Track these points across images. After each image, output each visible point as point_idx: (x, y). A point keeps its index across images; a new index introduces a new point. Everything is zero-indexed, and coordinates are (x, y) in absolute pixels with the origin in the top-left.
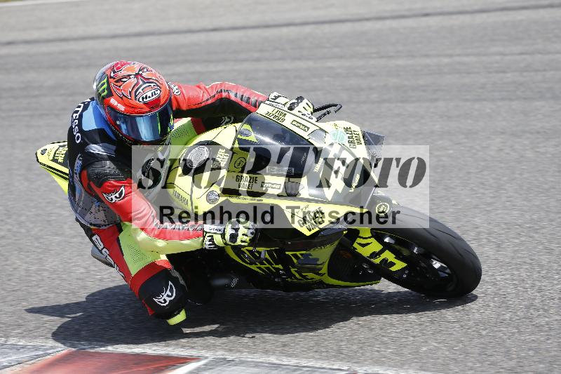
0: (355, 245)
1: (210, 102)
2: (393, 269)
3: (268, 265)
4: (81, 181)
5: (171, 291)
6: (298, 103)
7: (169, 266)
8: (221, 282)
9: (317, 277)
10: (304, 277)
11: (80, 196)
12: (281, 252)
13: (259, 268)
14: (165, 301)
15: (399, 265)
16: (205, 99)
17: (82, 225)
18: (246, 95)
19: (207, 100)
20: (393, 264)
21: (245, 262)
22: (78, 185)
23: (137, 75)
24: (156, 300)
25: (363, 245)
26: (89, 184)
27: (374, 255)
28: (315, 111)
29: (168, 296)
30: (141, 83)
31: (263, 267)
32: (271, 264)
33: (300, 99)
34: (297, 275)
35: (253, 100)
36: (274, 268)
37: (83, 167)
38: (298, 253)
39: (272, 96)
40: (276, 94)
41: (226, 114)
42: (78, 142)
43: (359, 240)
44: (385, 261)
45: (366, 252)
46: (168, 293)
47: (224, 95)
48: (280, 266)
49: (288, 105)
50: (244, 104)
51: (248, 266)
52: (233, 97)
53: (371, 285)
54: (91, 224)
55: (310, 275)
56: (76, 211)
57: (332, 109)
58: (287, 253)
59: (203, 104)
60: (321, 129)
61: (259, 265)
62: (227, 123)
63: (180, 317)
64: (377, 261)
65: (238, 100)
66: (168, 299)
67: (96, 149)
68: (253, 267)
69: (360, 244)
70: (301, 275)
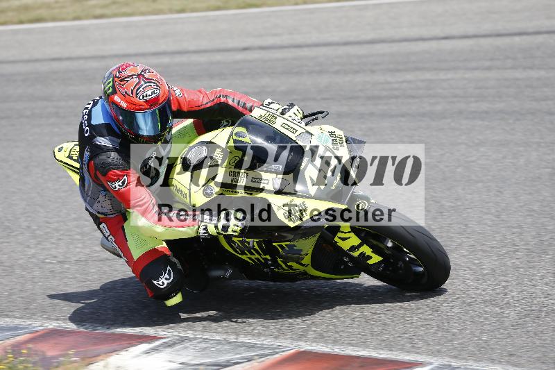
0: (336, 239)
1: (209, 105)
2: (370, 262)
3: (257, 256)
4: (88, 171)
5: (169, 274)
6: (289, 109)
7: (168, 253)
8: (217, 273)
9: (302, 268)
10: (290, 267)
11: (89, 186)
12: (269, 243)
13: (250, 259)
14: (163, 283)
15: (376, 259)
16: (204, 102)
17: (91, 214)
18: (242, 101)
19: (207, 103)
20: (370, 258)
21: (237, 252)
22: (87, 176)
23: (139, 76)
24: (155, 282)
25: (344, 239)
26: (95, 174)
27: (353, 248)
28: (305, 117)
29: (166, 279)
30: (143, 83)
31: (253, 257)
32: (260, 254)
33: (292, 105)
34: (284, 266)
35: (248, 105)
36: (263, 259)
37: (91, 158)
38: (284, 244)
39: (266, 102)
40: (270, 100)
41: (225, 117)
42: (86, 135)
43: (340, 235)
44: (362, 254)
45: (345, 246)
46: (167, 276)
47: (223, 99)
48: (268, 257)
49: (280, 110)
50: (240, 109)
51: (240, 256)
52: (230, 102)
53: (352, 278)
54: (99, 213)
55: (295, 265)
56: (85, 201)
57: (320, 115)
58: (274, 244)
59: (203, 107)
60: (308, 132)
61: (249, 256)
62: (225, 126)
63: (177, 299)
64: (356, 254)
65: (235, 104)
66: (166, 282)
67: (103, 141)
68: (244, 257)
69: (340, 238)
70: (287, 266)
